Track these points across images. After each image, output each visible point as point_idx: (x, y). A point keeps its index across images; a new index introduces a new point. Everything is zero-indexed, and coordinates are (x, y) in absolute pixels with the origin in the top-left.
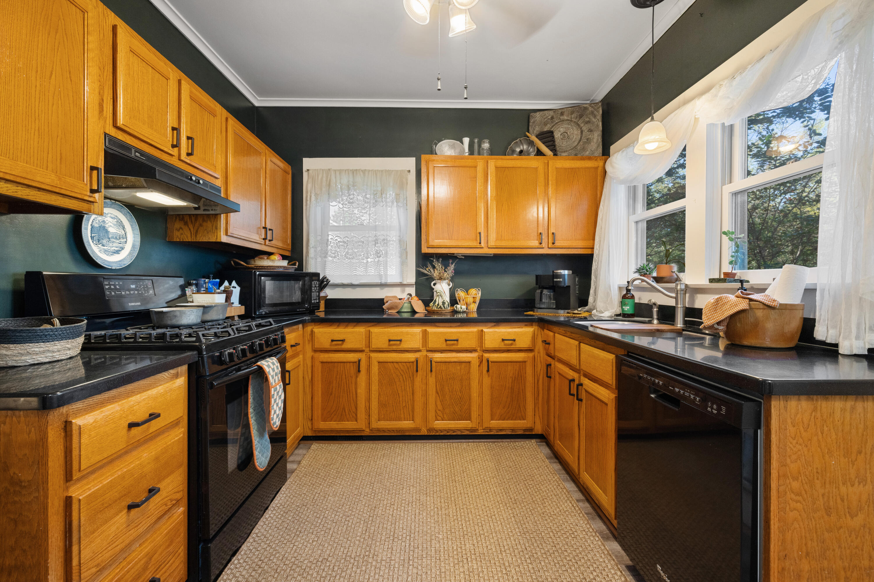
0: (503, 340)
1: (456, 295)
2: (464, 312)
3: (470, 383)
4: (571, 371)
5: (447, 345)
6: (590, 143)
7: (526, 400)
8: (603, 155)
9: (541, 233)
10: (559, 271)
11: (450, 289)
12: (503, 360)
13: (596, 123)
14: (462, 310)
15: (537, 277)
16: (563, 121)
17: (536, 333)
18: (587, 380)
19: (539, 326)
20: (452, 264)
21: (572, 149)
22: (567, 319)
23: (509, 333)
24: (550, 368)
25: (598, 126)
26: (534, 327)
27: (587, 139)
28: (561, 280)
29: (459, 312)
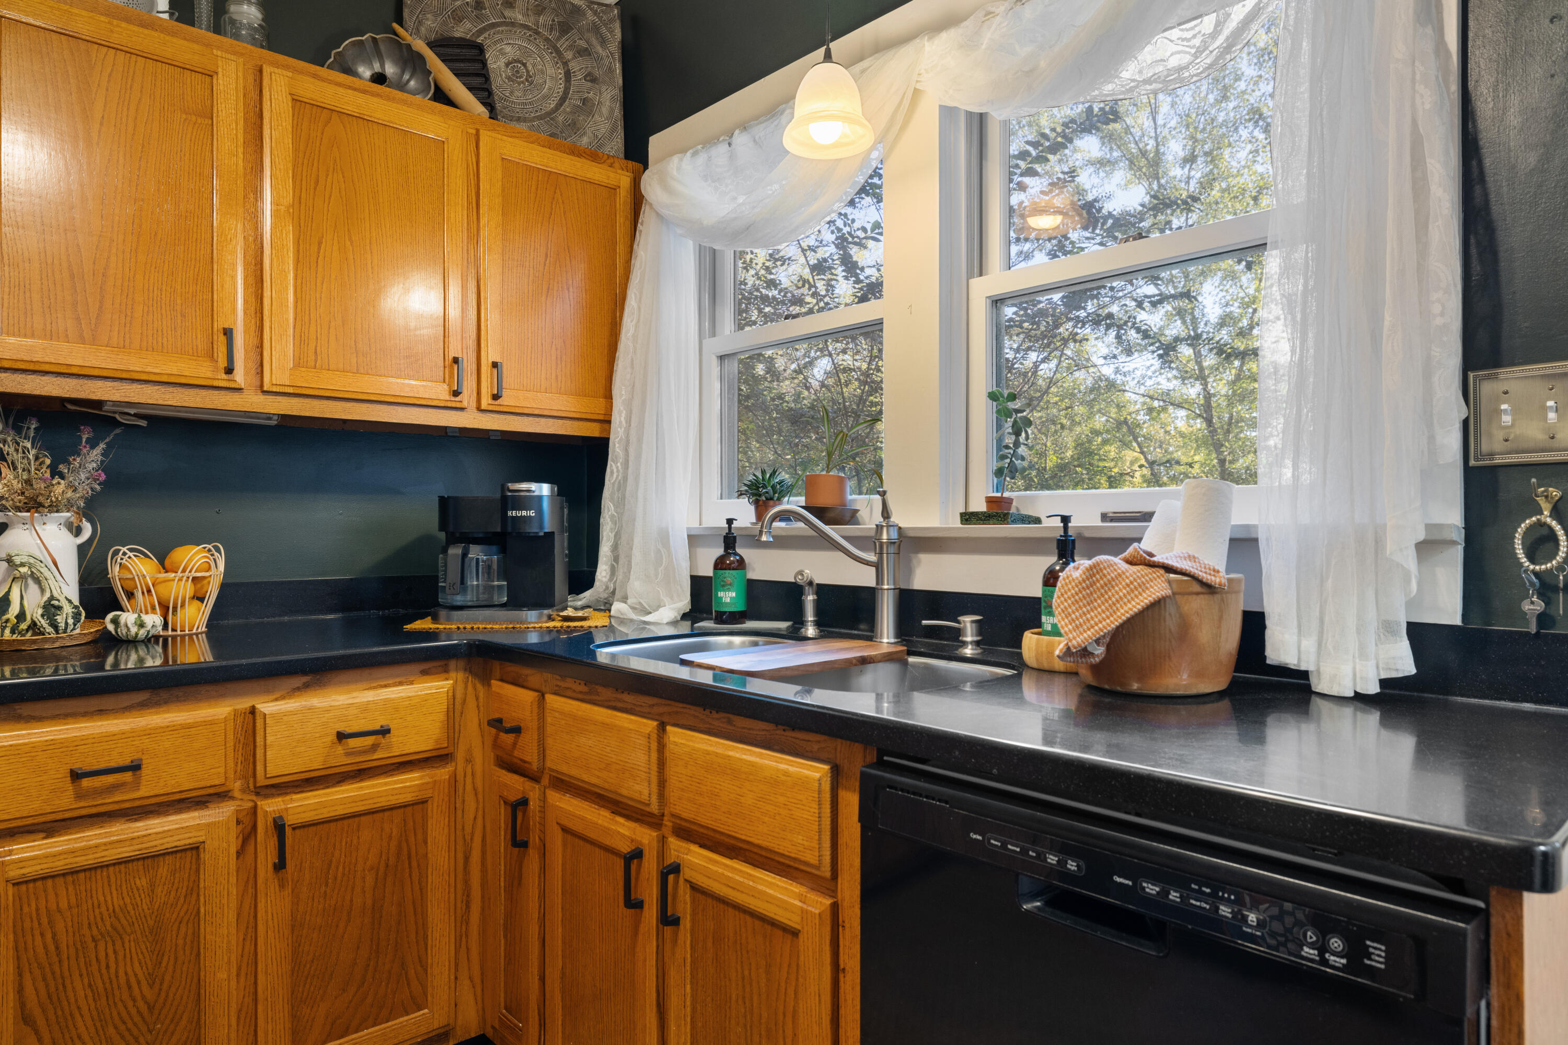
0: (341, 736)
1: (115, 572)
2: (151, 640)
3: (196, 935)
4: (621, 820)
5: (79, 796)
6: (590, 113)
7: (426, 937)
8: (628, 156)
9: (456, 360)
10: (524, 486)
11: (82, 550)
12: (341, 811)
13: (606, 62)
14: (142, 633)
15: (444, 502)
16: (513, 24)
17: (459, 695)
18: (695, 848)
19: (469, 670)
20: (93, 444)
21: (540, 118)
22: (547, 639)
23: (365, 708)
24: (525, 812)
25: (611, 70)
26: (453, 674)
27: (585, 101)
28: (532, 513)
29: (132, 643)
